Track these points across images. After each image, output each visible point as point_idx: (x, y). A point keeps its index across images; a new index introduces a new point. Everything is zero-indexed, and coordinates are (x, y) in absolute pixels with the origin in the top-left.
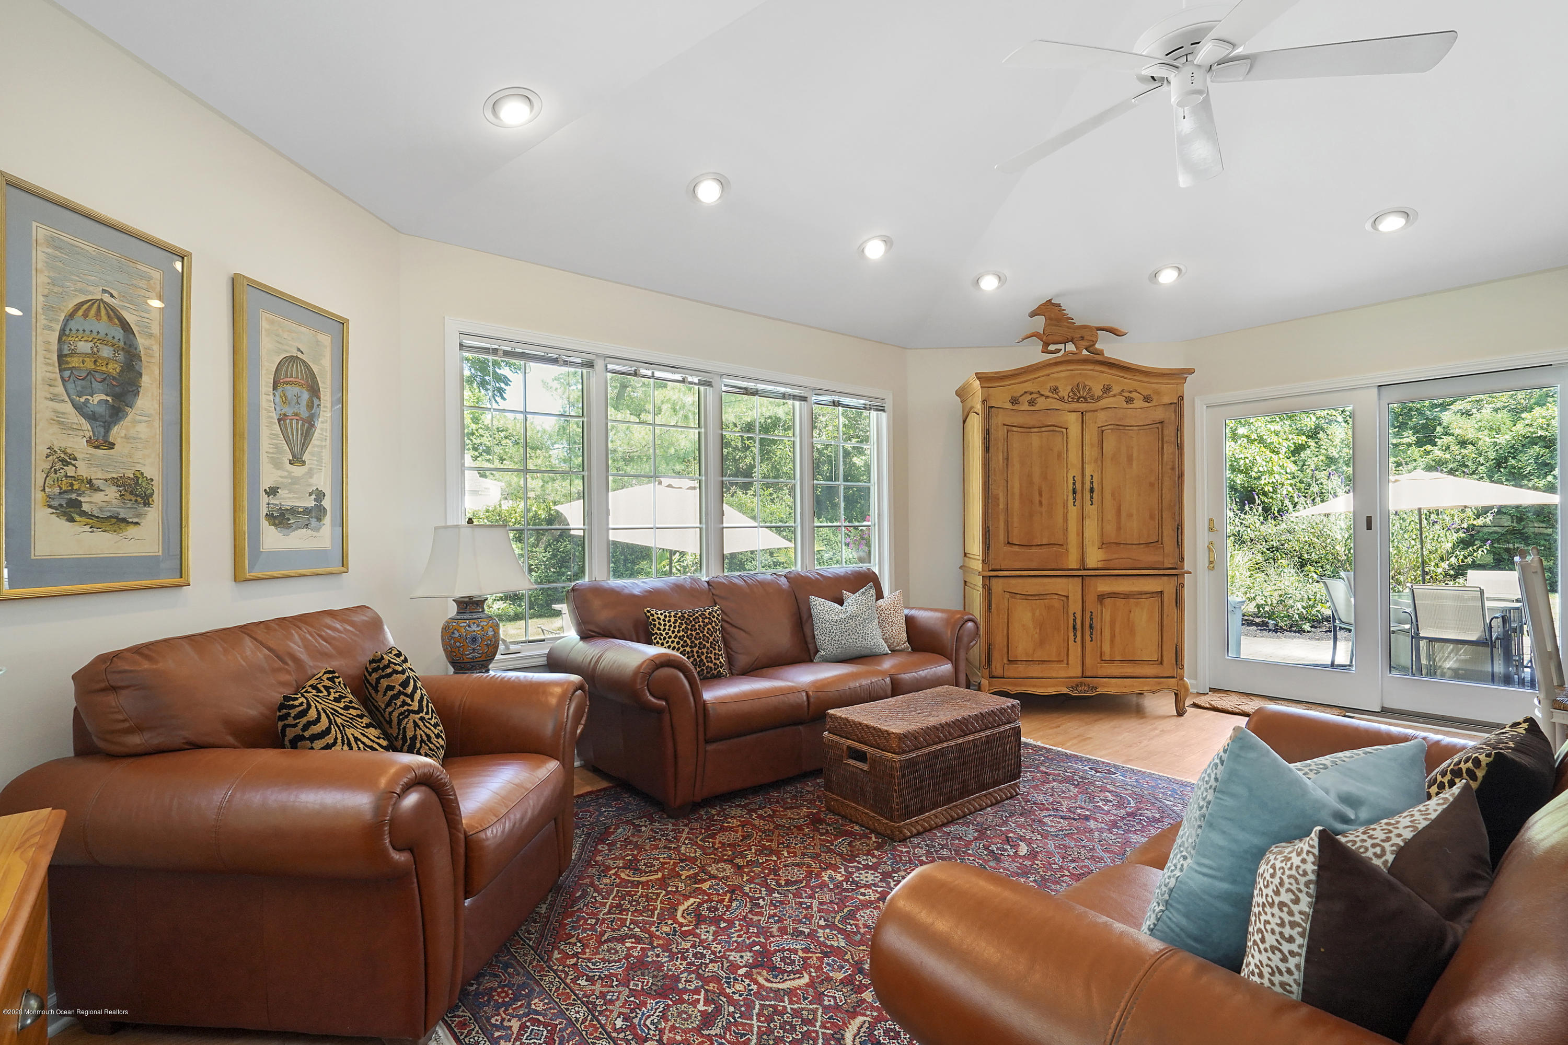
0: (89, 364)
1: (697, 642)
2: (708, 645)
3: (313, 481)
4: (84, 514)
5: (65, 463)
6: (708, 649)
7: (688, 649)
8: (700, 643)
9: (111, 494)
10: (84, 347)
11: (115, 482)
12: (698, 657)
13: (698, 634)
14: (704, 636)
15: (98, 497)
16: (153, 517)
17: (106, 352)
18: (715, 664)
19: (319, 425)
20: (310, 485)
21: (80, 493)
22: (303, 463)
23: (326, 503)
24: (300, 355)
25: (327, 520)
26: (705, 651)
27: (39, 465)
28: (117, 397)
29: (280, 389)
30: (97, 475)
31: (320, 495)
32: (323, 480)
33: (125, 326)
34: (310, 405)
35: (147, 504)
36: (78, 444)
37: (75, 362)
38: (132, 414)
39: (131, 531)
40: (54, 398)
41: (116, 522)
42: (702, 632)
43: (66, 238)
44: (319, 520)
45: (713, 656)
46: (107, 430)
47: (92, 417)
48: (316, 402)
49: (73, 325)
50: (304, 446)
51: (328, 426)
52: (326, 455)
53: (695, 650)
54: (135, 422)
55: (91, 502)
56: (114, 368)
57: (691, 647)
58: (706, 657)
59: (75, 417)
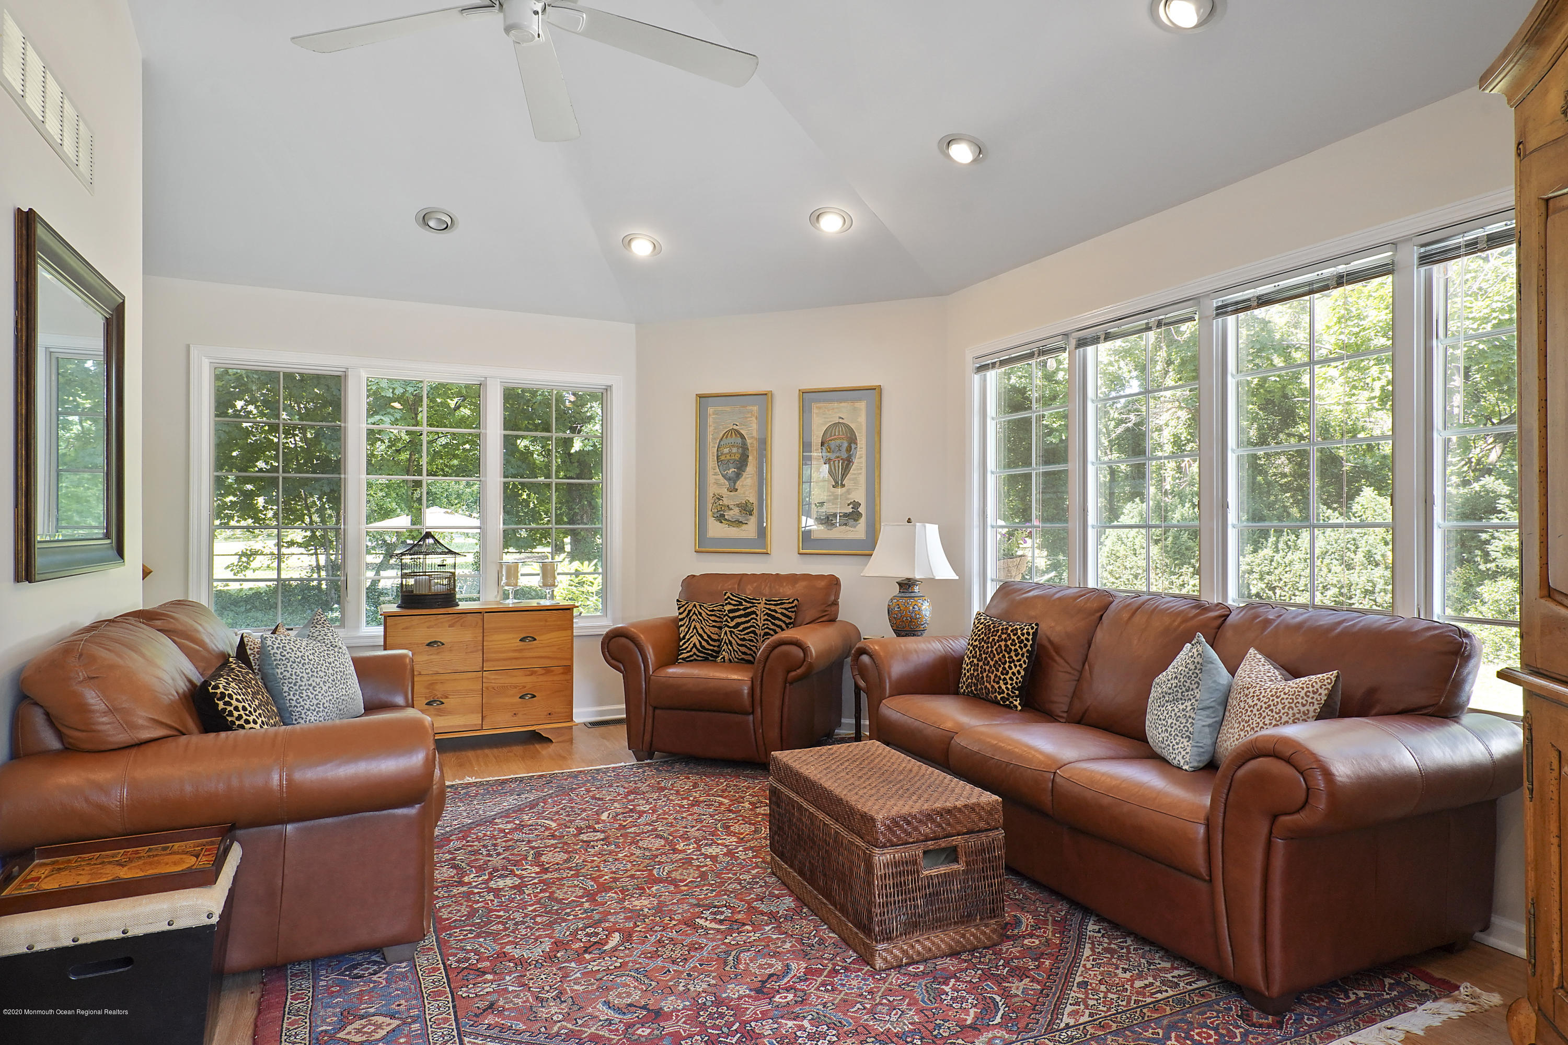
0: (728, 457)
1: (984, 656)
2: (992, 663)
3: (850, 496)
4: (726, 520)
5: (719, 499)
6: (991, 667)
7: (975, 661)
8: (986, 658)
9: (736, 511)
10: (726, 450)
11: (738, 505)
12: (982, 673)
13: (988, 647)
14: (992, 651)
15: (731, 512)
16: (753, 520)
17: (734, 450)
18: (993, 687)
19: (856, 461)
20: (848, 499)
21: (724, 511)
22: (843, 486)
23: (862, 509)
24: (841, 421)
25: (863, 520)
26: (987, 668)
27: (710, 501)
28: (738, 468)
29: (826, 445)
30: (731, 503)
31: (856, 505)
32: (859, 495)
33: (742, 437)
34: (849, 449)
35: (751, 515)
36: (724, 491)
37: (723, 458)
38: (745, 474)
39: (744, 527)
40: (715, 474)
41: (739, 523)
42: (992, 647)
43: (720, 408)
44: (856, 520)
45: (993, 677)
46: (735, 483)
47: (729, 479)
48: (853, 446)
49: (722, 443)
50: (844, 475)
51: (864, 460)
52: (862, 479)
53: (981, 664)
54: (746, 478)
55: (728, 515)
56: (737, 457)
57: (978, 660)
58: (987, 676)
59: (723, 481)
